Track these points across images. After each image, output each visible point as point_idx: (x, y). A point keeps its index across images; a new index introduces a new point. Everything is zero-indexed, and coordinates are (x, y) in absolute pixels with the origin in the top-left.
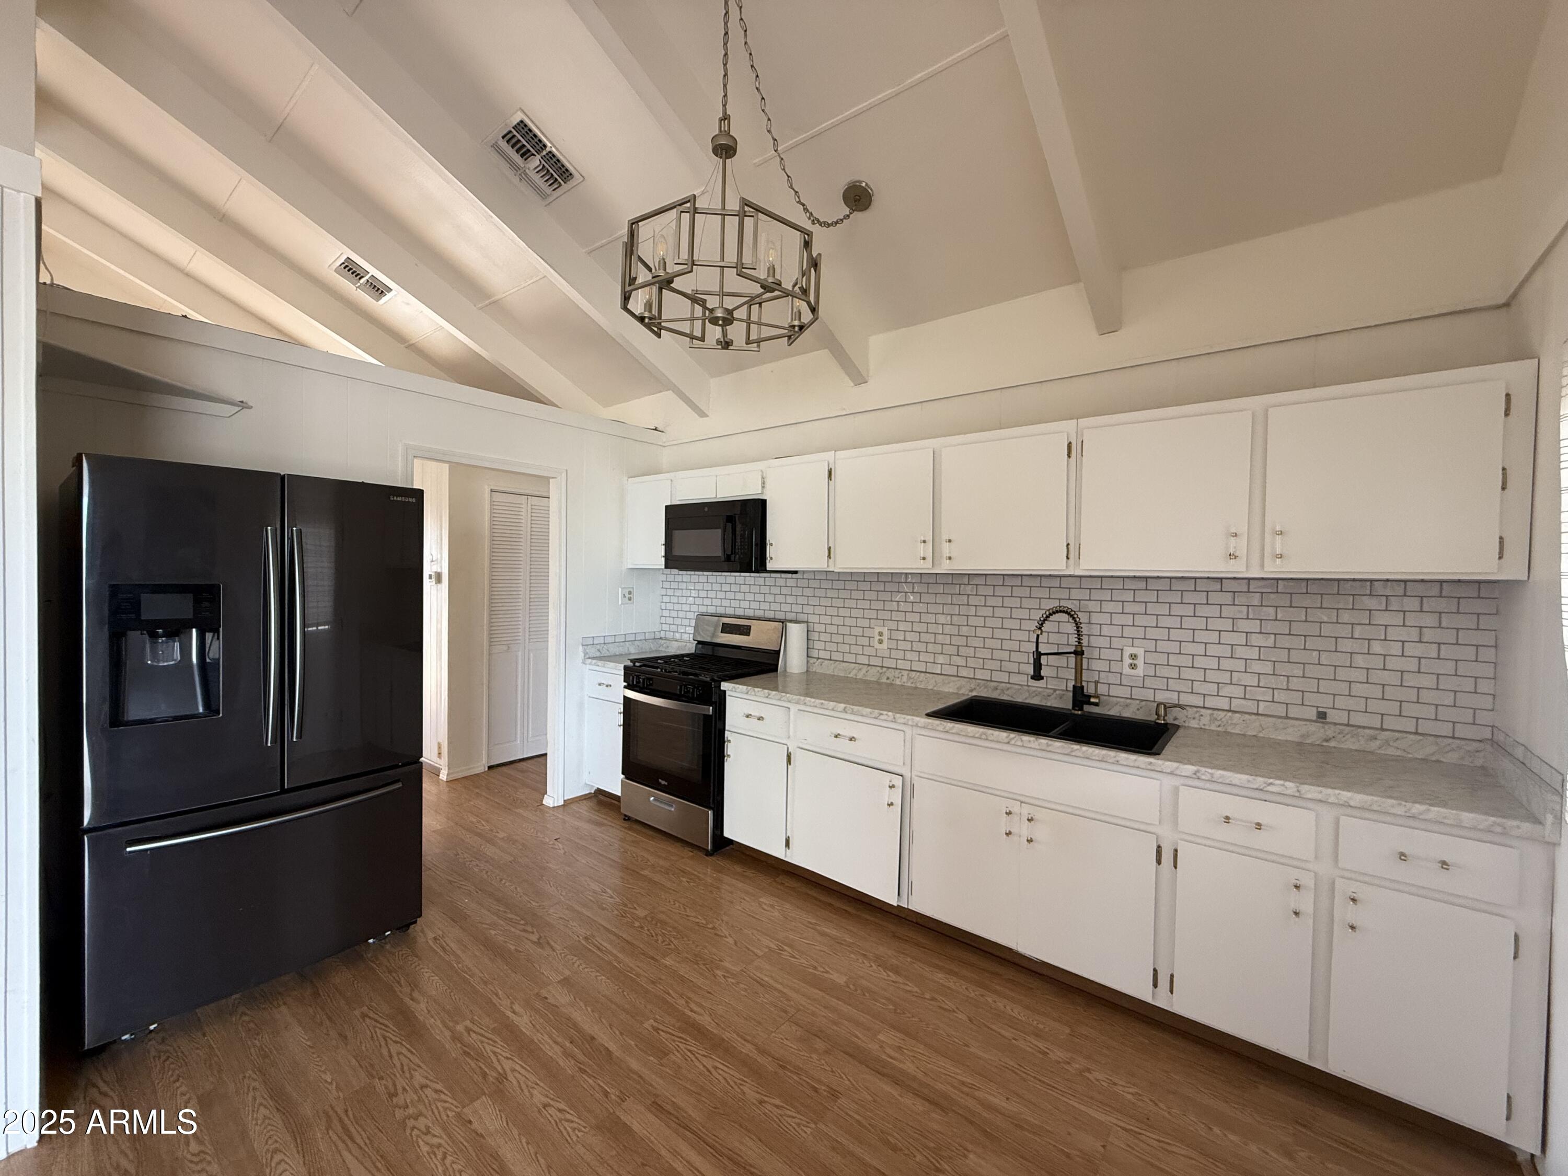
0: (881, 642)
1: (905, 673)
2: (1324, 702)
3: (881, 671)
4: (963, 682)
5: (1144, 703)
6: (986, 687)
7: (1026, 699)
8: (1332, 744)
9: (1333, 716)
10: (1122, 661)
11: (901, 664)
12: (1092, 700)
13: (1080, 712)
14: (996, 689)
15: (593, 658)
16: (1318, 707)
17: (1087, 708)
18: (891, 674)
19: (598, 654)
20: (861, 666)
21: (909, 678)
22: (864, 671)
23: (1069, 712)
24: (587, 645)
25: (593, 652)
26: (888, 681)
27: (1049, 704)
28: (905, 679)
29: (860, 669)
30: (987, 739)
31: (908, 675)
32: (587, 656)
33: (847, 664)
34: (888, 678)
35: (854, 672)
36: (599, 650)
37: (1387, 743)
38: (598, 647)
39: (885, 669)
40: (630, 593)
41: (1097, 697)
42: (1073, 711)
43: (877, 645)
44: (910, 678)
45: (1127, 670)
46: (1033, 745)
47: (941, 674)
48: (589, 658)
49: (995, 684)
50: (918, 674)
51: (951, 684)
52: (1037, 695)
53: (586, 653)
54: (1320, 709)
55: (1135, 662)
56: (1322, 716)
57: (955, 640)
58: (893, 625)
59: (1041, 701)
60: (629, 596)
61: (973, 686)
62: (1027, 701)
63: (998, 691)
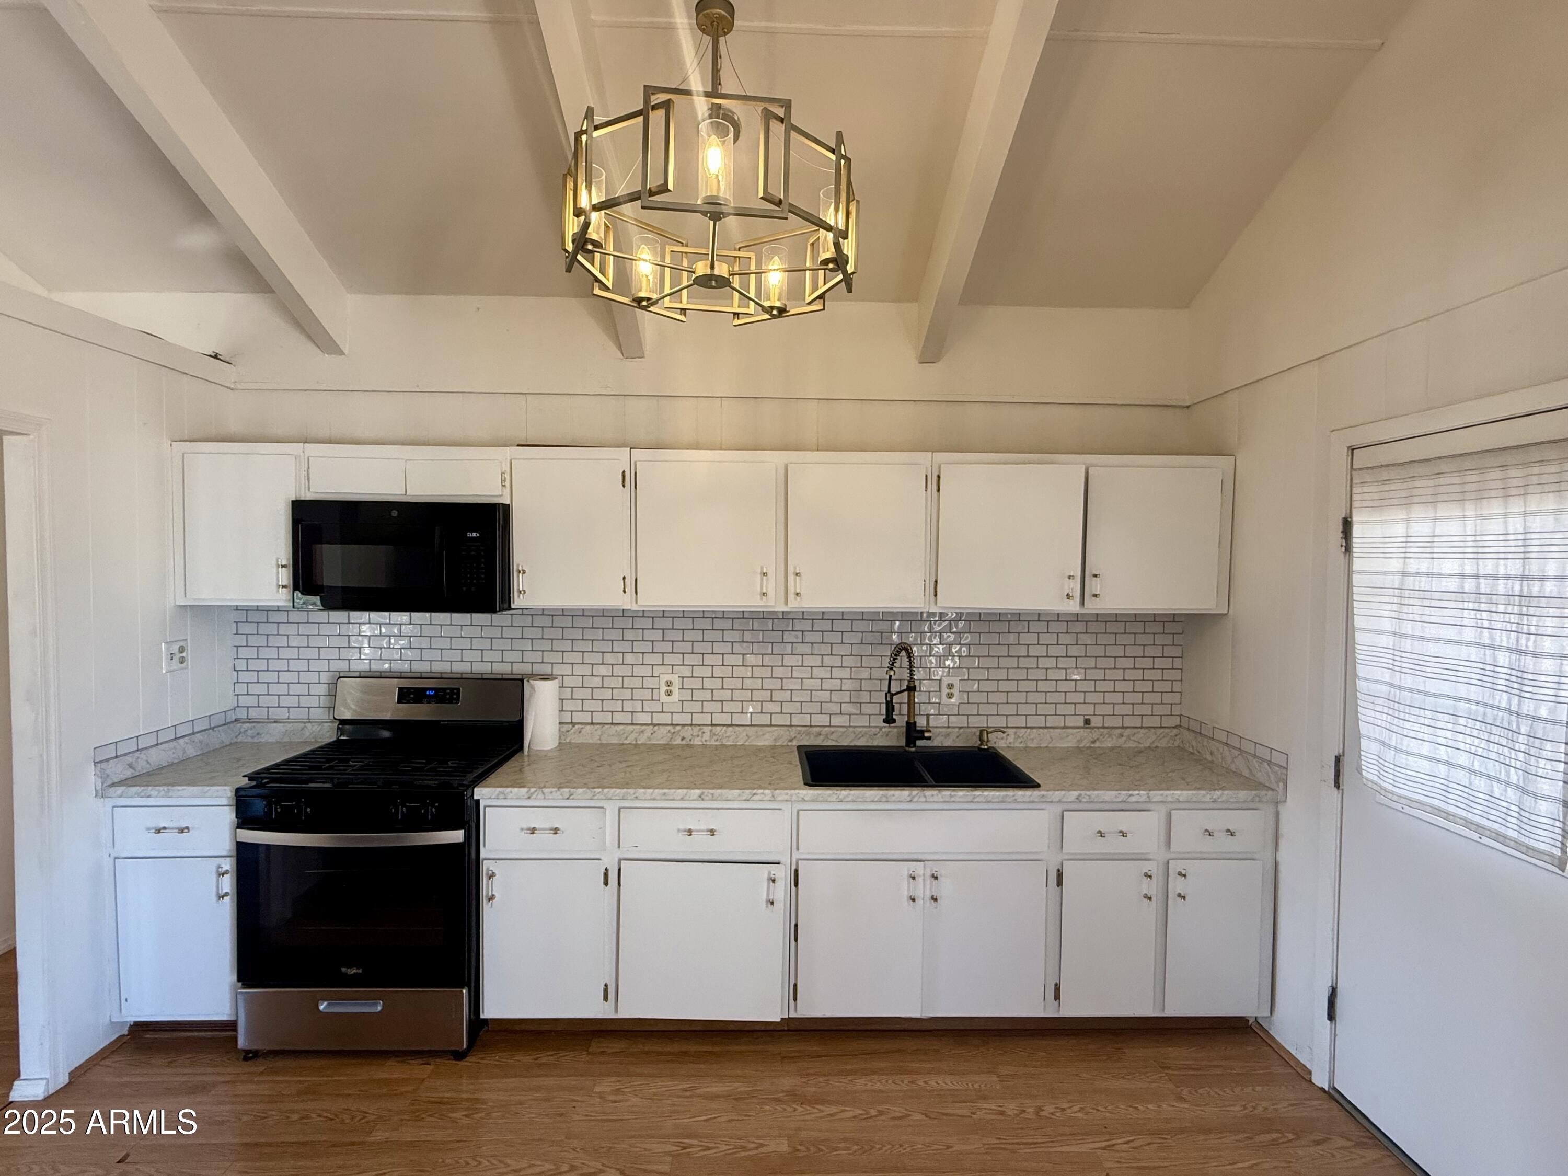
0: (669, 693)
1: (707, 729)
2: (1088, 710)
3: (672, 731)
4: (781, 731)
5: (962, 730)
6: (808, 734)
7: (851, 742)
8: (1097, 744)
9: (1096, 722)
10: (940, 691)
11: (698, 719)
12: (927, 735)
13: (913, 749)
14: (819, 734)
15: (120, 783)
16: (1084, 715)
17: (919, 743)
18: (687, 732)
19: (129, 773)
20: (643, 727)
21: (713, 734)
22: (648, 734)
23: (901, 750)
24: (107, 760)
25: (118, 770)
26: (684, 742)
27: (875, 744)
28: (707, 736)
29: (642, 732)
30: (887, 802)
31: (711, 731)
32: (109, 782)
33: (621, 727)
34: (683, 739)
35: (633, 736)
36: (130, 766)
37: (1129, 738)
38: (129, 759)
39: (678, 728)
40: (182, 650)
41: (930, 731)
42: (907, 749)
43: (664, 698)
44: (715, 735)
45: (945, 700)
46: (936, 799)
47: (751, 725)
48: (113, 785)
49: (818, 729)
50: (725, 728)
51: (767, 736)
52: (863, 736)
53: (104, 777)
54: (1087, 717)
55: (952, 691)
56: (1087, 722)
57: (768, 684)
58: (686, 671)
59: (867, 741)
60: (180, 656)
61: (793, 734)
62: (852, 744)
63: (822, 737)
